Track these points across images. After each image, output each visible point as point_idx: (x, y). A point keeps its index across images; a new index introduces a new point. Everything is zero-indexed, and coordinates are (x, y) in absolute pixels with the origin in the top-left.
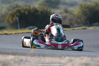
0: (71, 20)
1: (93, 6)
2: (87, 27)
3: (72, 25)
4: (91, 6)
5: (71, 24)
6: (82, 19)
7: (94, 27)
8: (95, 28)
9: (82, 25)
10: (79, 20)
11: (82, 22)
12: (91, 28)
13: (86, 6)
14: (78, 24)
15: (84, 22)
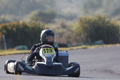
0: (69, 37)
1: (95, 20)
2: (88, 46)
3: (70, 44)
4: (93, 20)
5: (68, 42)
6: (82, 36)
7: (96, 46)
8: (98, 47)
9: (82, 43)
10: (78, 37)
11: (83, 39)
12: (93, 47)
13: (87, 20)
14: (77, 42)
15: (84, 40)
